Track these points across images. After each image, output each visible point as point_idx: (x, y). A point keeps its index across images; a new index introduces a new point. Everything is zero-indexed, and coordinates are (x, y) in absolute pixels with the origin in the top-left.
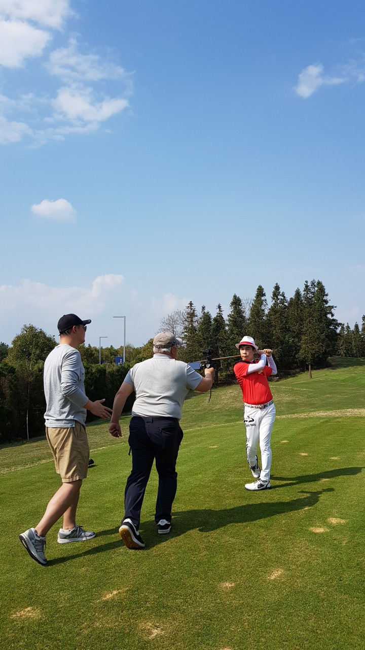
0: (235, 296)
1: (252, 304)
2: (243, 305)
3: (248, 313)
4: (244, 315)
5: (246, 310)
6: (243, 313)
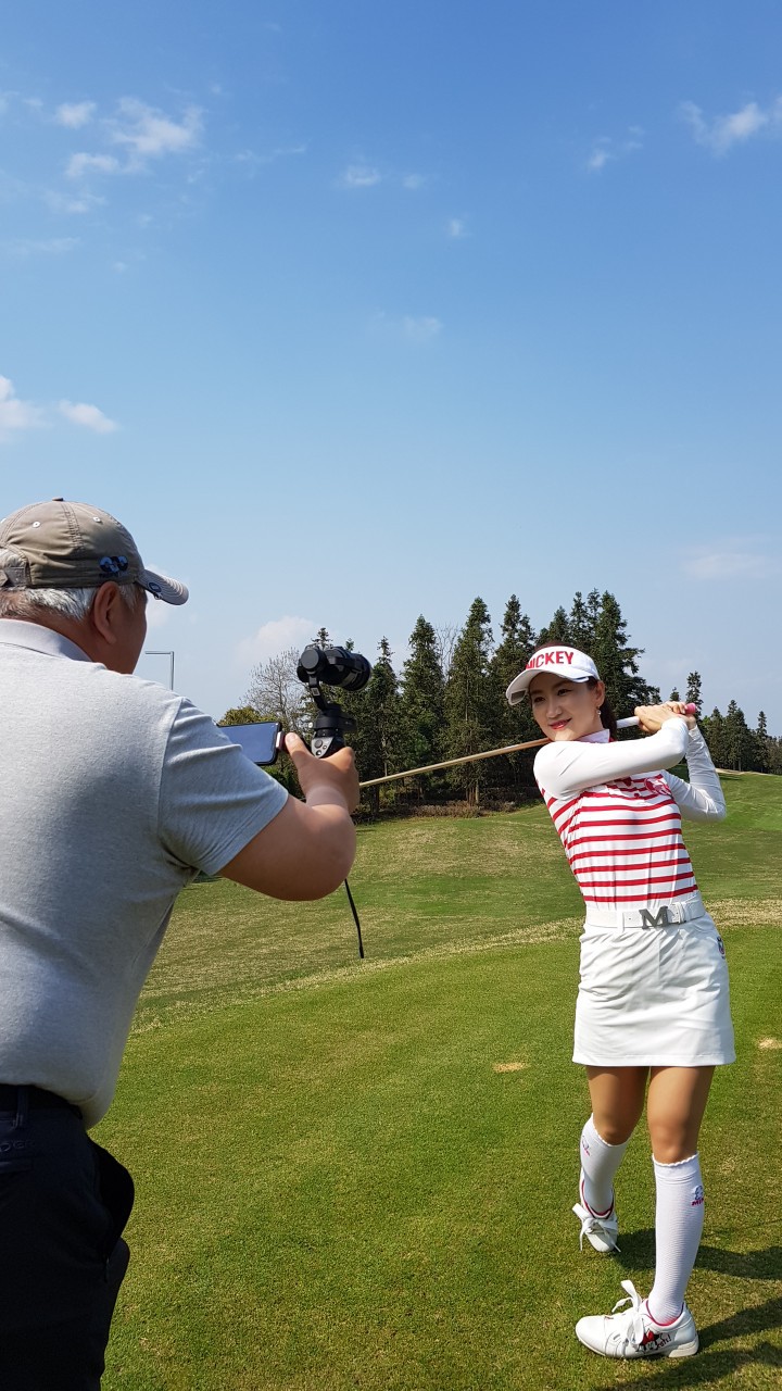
0: (421, 621)
1: (460, 640)
2: (437, 641)
3: (448, 657)
4: (439, 662)
5: (445, 653)
6: (438, 658)
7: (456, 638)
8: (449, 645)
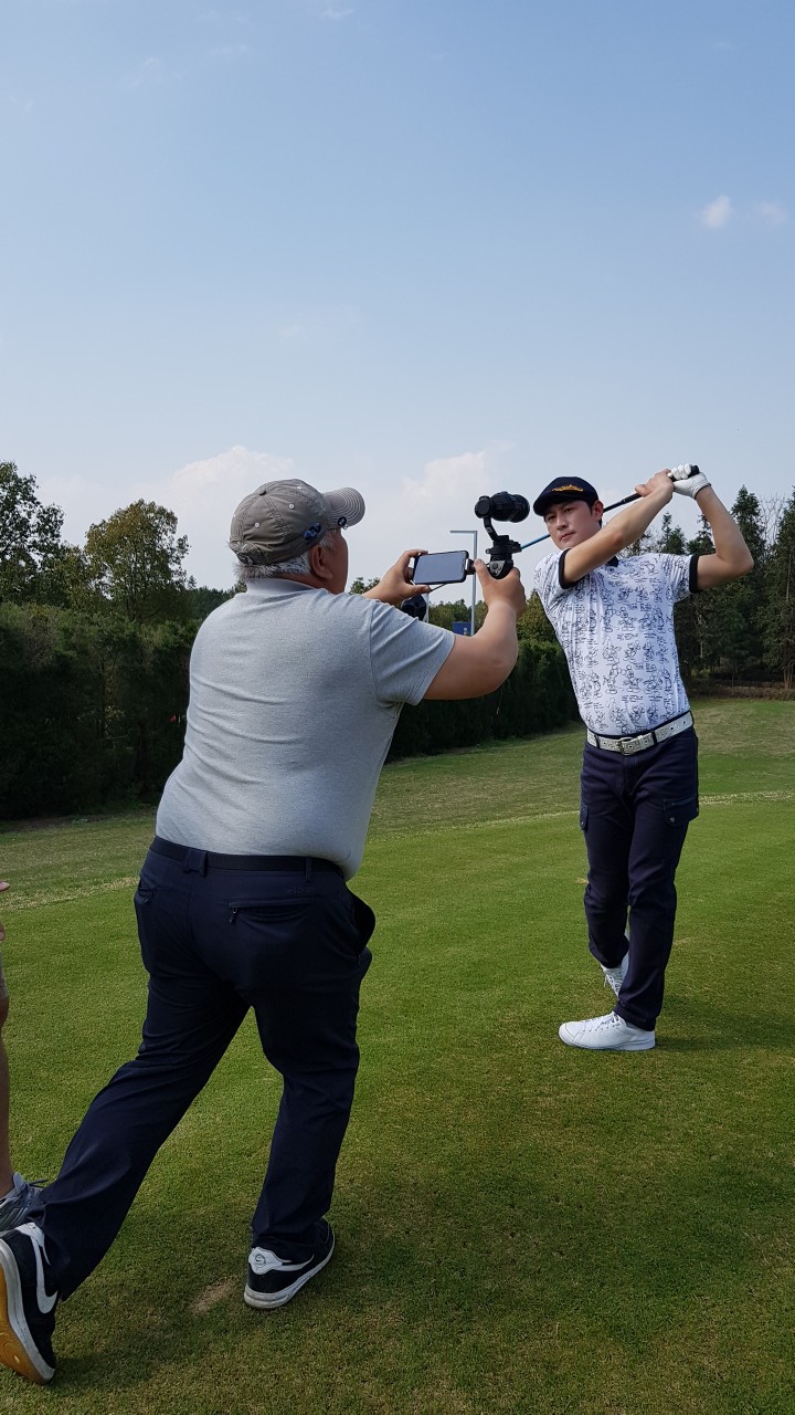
0: (743, 493)
1: (785, 511)
2: (762, 513)
3: (772, 531)
4: (763, 536)
5: (769, 526)
6: (761, 531)
7: (782, 510)
8: (774, 517)
